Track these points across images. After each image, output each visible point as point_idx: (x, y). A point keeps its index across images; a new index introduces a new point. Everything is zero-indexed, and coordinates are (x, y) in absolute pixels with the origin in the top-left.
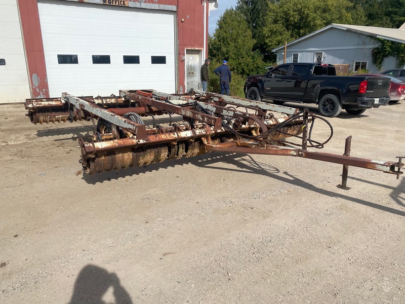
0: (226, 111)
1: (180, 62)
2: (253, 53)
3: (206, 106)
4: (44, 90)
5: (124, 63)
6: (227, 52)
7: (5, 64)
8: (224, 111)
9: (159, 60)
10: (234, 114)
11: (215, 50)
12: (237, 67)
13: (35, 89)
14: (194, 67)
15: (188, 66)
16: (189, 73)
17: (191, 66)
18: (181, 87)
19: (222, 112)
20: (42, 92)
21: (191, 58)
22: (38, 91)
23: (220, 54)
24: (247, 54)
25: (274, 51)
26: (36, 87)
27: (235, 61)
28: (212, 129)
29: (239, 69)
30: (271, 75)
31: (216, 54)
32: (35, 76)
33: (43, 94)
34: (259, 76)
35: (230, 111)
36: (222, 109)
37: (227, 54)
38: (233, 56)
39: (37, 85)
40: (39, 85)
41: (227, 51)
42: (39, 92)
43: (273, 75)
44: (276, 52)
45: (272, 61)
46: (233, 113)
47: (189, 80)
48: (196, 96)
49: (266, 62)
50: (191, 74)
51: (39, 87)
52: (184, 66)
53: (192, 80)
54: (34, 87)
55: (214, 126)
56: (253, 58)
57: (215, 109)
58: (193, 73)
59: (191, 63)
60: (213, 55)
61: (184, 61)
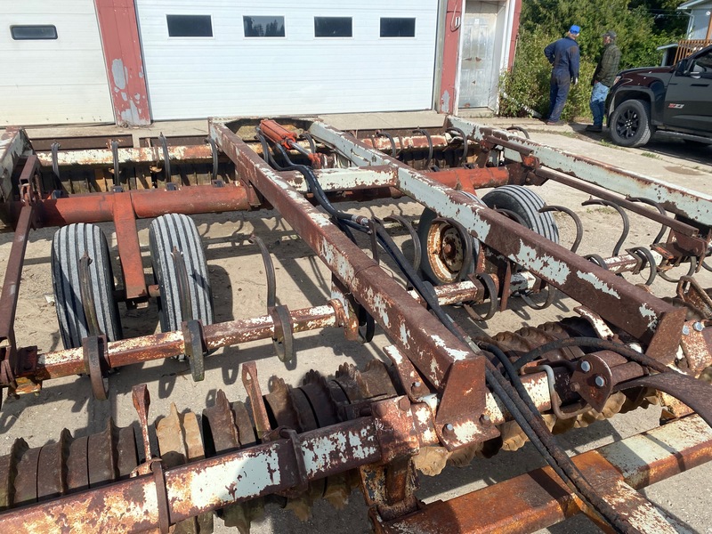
0: (533, 253)
1: (449, 32)
2: (630, 12)
3: (455, 207)
4: (138, 97)
5: (317, 35)
6: (571, 11)
7: (56, 38)
8: (524, 249)
9: (398, 28)
10: (572, 278)
11: (544, 7)
12: (590, 46)
13: (119, 94)
14: (482, 45)
15: (468, 41)
16: (470, 60)
17: (475, 41)
18: (446, 94)
19: (516, 252)
20: (135, 100)
21: (477, 22)
22: (125, 99)
23: (552, 17)
24: (615, 15)
25: (684, 7)
26: (121, 90)
27: (587, 30)
28: (423, 415)
29: (592, 50)
30: (692, 70)
31: (545, 16)
32: (117, 63)
33: (137, 105)
34: (647, 71)
35: (551, 260)
36: (517, 236)
37: (570, 16)
38: (583, 20)
39: (122, 86)
40: (127, 86)
41: (570, 9)
42: (128, 102)
43: (698, 69)
44: (689, 11)
45: (674, 31)
46: (566, 272)
47: (467, 77)
48: (453, 135)
49: (658, 34)
50: (474, 60)
51: (127, 90)
52: (458, 41)
53: (474, 76)
54: (117, 91)
55: (438, 392)
56: (629, 24)
57: (487, 228)
58: (478, 60)
59: (476, 34)
60: (540, 18)
61: (457, 29)
